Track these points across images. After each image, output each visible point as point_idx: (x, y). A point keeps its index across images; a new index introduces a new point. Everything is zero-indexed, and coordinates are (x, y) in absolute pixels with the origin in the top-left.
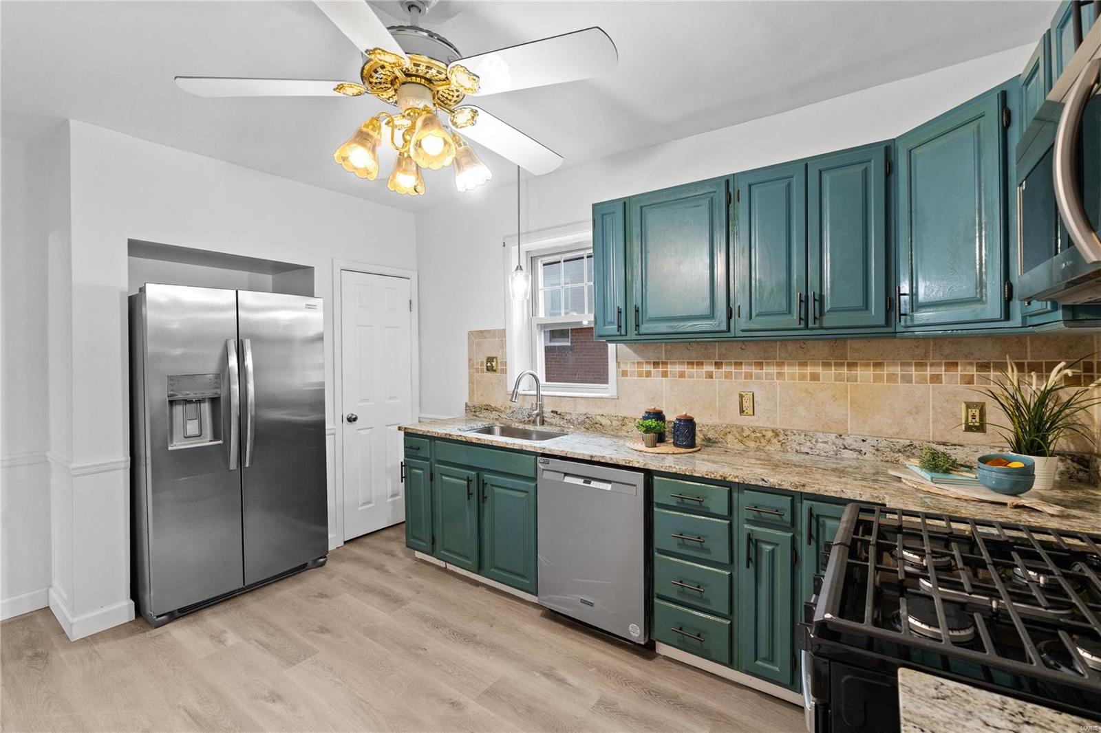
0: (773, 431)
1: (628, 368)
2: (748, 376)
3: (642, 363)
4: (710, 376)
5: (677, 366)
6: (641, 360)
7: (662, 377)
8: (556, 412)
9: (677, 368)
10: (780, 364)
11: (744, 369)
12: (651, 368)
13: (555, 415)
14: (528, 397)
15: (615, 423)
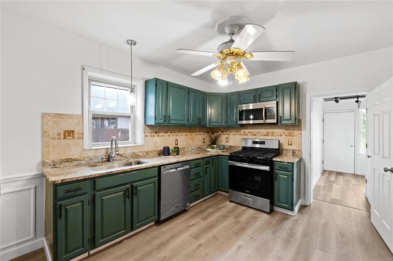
0: (182, 148)
1: (148, 134)
2: (177, 135)
3: (152, 132)
4: (169, 136)
5: (162, 133)
6: (151, 131)
7: (158, 137)
8: (119, 154)
9: (162, 134)
10: (182, 132)
11: (176, 134)
12: (154, 134)
13: (118, 156)
14: (99, 150)
15: (145, 154)
